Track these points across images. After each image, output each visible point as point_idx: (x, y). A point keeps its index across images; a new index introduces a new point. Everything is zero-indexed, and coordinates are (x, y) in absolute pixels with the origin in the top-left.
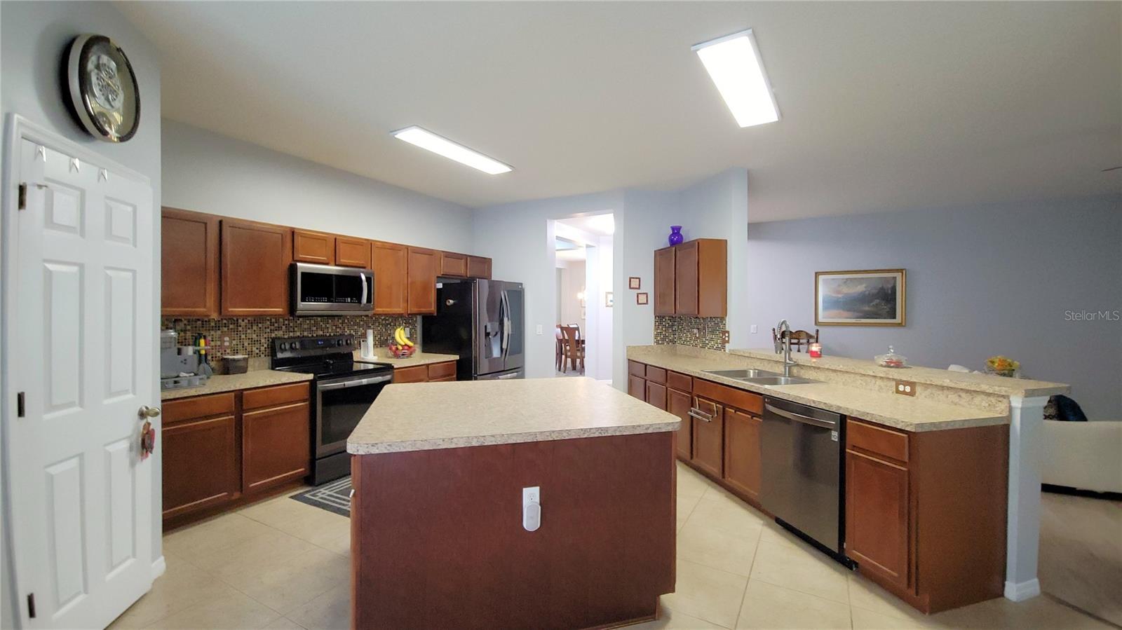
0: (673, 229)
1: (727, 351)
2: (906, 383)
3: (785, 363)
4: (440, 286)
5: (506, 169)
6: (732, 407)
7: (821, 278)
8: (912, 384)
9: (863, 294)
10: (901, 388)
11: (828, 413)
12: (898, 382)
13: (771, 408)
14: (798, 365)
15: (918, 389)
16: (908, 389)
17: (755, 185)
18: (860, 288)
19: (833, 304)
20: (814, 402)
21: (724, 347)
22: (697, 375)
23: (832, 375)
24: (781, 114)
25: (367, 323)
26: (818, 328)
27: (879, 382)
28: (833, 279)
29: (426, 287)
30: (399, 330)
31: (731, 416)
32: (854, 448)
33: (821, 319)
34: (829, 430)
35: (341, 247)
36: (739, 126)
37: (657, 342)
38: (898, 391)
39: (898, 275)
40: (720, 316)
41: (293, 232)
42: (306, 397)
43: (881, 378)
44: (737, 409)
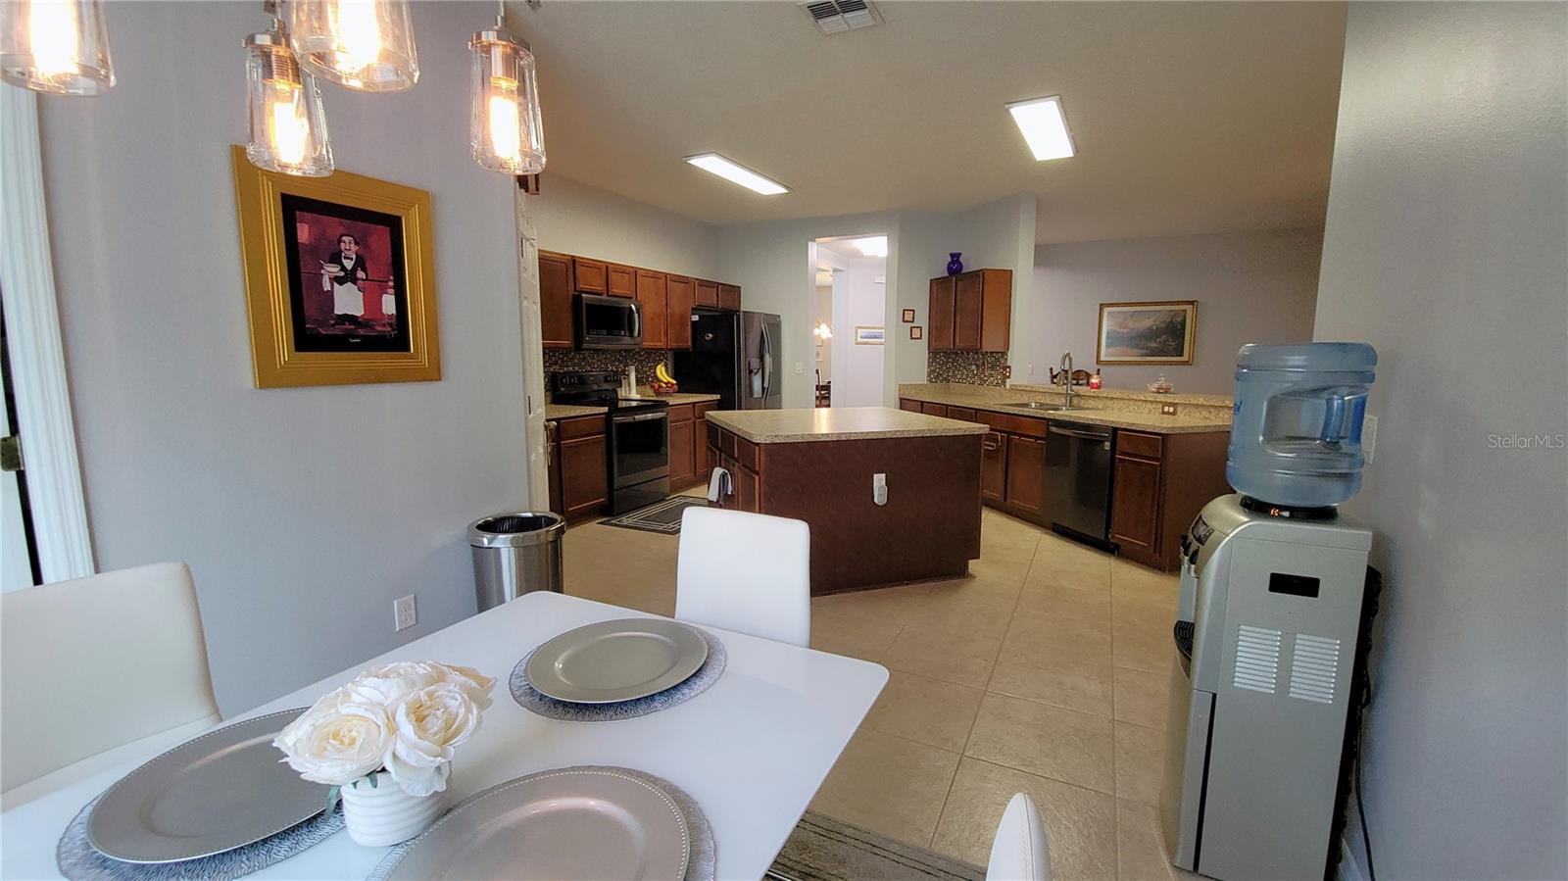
0: (952, 255)
1: (1008, 387)
2: (1170, 405)
3: (1067, 394)
4: (696, 318)
5: (783, 190)
6: (1015, 434)
7: (1106, 310)
8: (1174, 405)
9: (1150, 329)
10: (1166, 409)
11: (1105, 428)
12: (1165, 404)
13: (1054, 429)
14: (1078, 395)
15: (1179, 409)
16: (1172, 410)
17: (1043, 208)
18: (1147, 323)
19: (1115, 339)
20: (1092, 419)
21: (1004, 383)
22: (981, 407)
23: (1109, 403)
24: (1076, 149)
25: (625, 358)
26: (1098, 367)
27: (1149, 405)
28: (1119, 312)
29: (683, 318)
30: (659, 366)
31: (1016, 444)
32: (1123, 453)
33: (1103, 358)
34: (1103, 442)
35: (614, 277)
36: (1035, 159)
37: (930, 381)
38: (1163, 413)
39: (1189, 308)
40: (1002, 350)
41: (574, 260)
42: (603, 430)
43: (1150, 401)
44: (1021, 435)
